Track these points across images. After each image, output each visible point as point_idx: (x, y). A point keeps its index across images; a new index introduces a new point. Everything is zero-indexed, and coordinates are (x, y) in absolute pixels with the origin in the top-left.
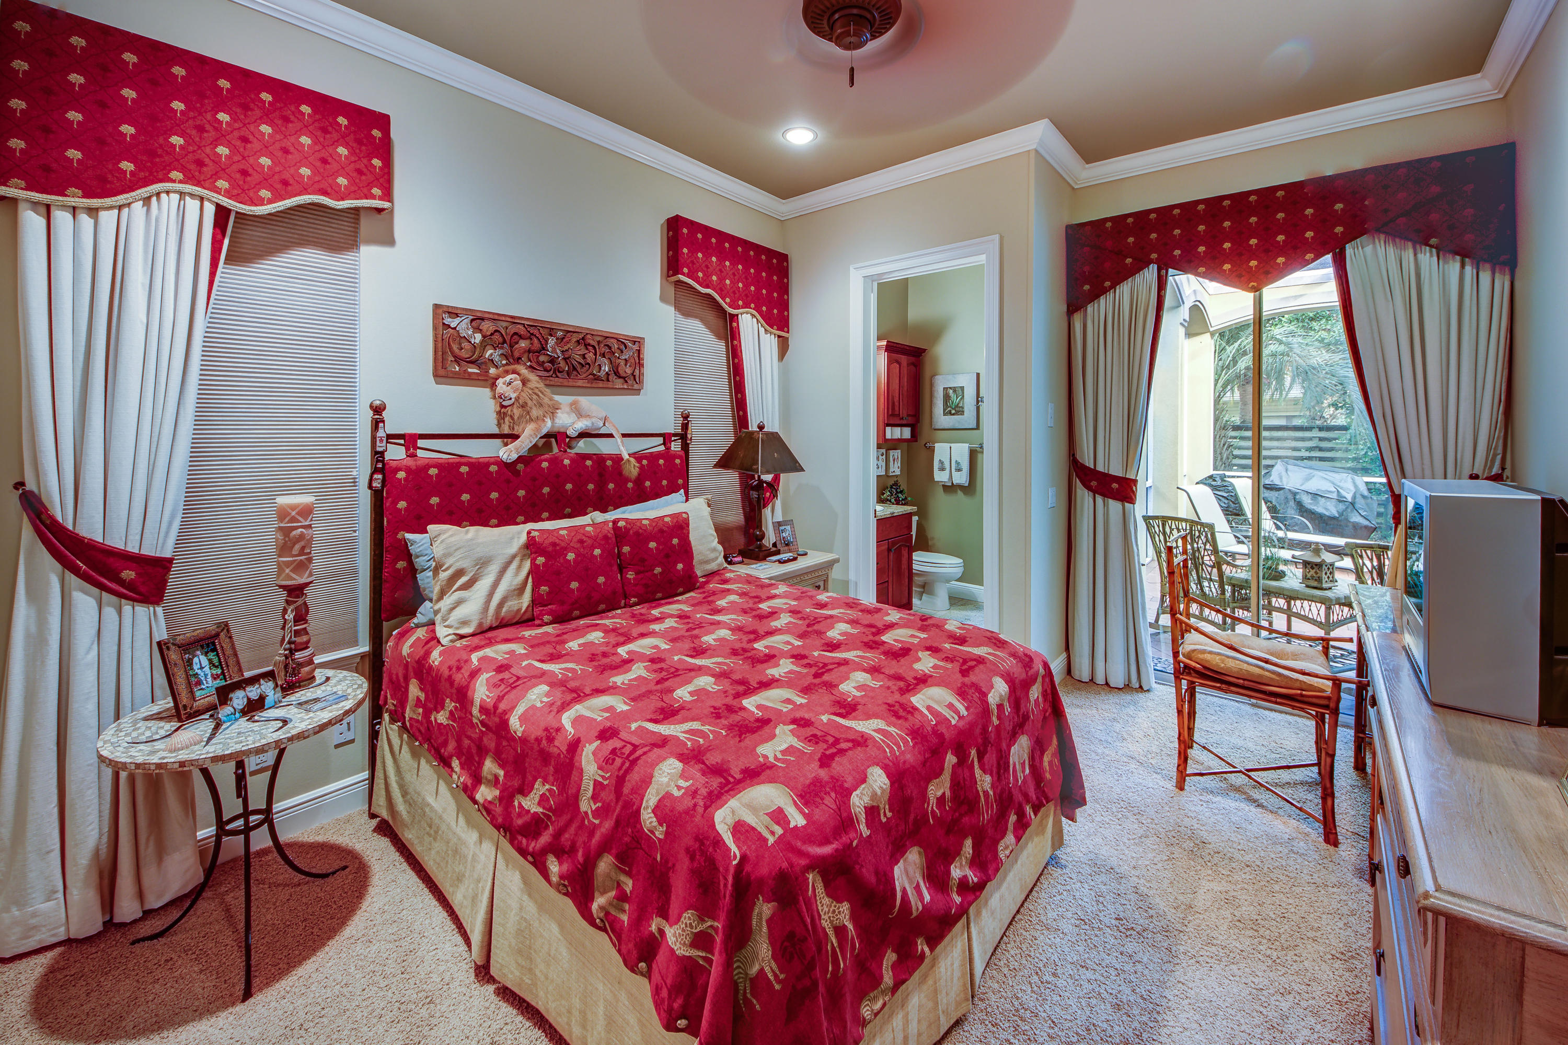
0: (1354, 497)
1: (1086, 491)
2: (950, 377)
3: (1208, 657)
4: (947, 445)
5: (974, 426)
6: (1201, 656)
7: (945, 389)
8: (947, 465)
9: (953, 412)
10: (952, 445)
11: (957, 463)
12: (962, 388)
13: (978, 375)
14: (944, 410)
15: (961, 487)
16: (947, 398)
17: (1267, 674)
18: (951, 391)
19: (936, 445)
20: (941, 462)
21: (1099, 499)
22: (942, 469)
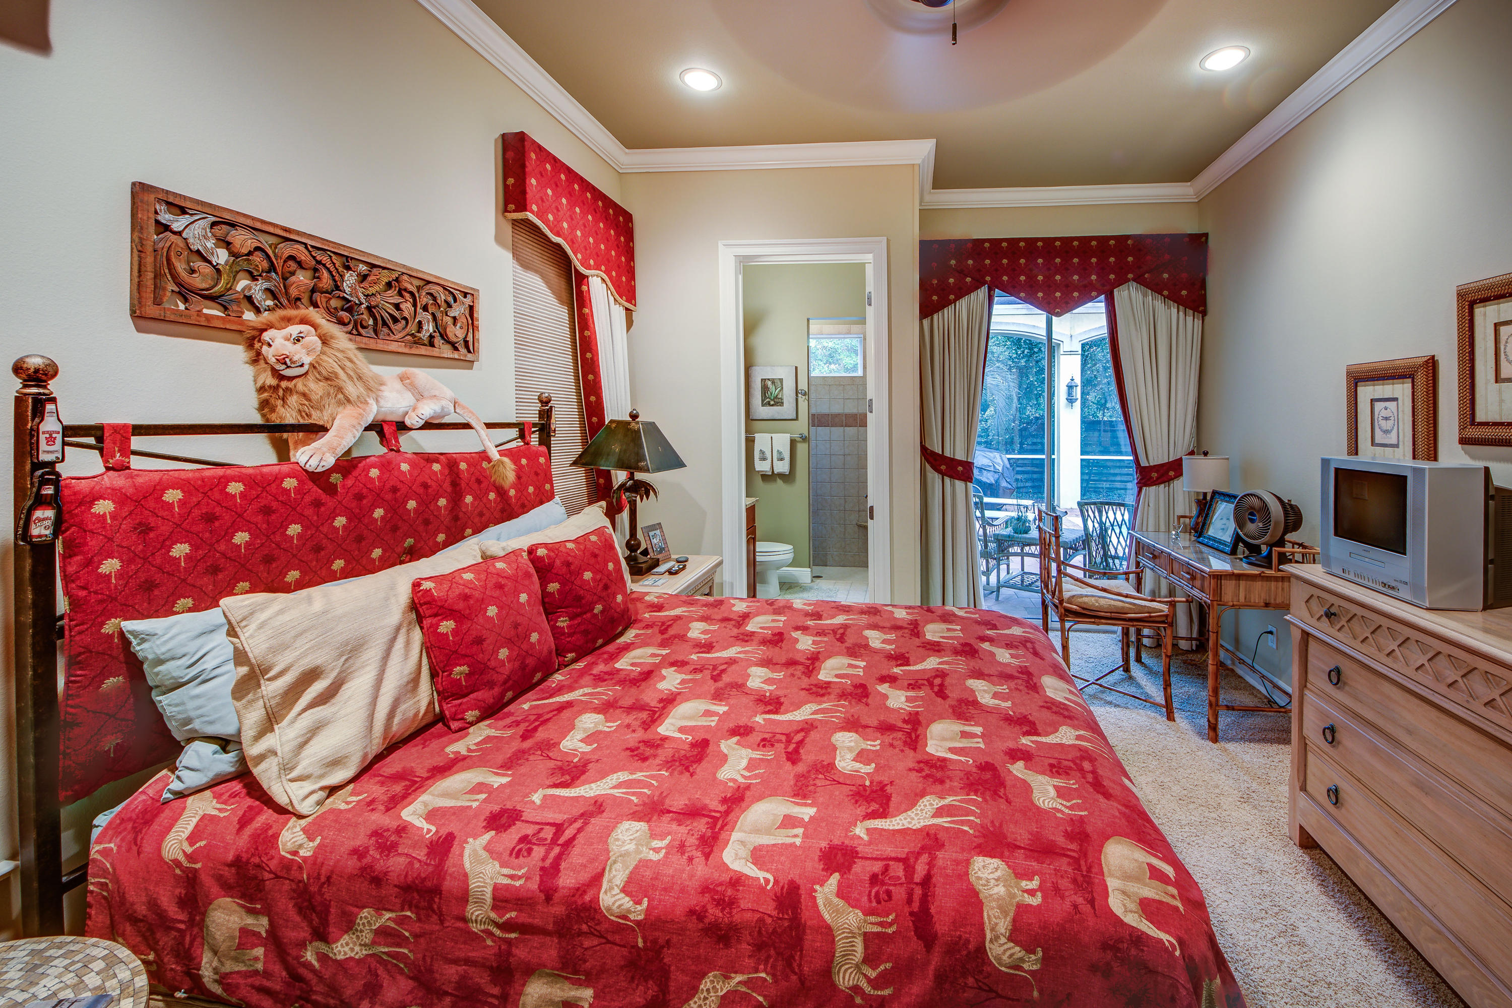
0: (1003, 469)
1: (936, 474)
2: (769, 368)
3: (1085, 599)
4: (768, 436)
5: (794, 417)
6: (1080, 600)
7: (763, 380)
8: (768, 455)
9: (772, 403)
10: (773, 435)
11: (779, 453)
12: (781, 380)
13: (796, 368)
14: (763, 401)
15: (781, 476)
16: (765, 389)
17: (1127, 605)
18: (769, 383)
19: (756, 435)
20: (762, 452)
21: (947, 480)
22: (763, 459)
